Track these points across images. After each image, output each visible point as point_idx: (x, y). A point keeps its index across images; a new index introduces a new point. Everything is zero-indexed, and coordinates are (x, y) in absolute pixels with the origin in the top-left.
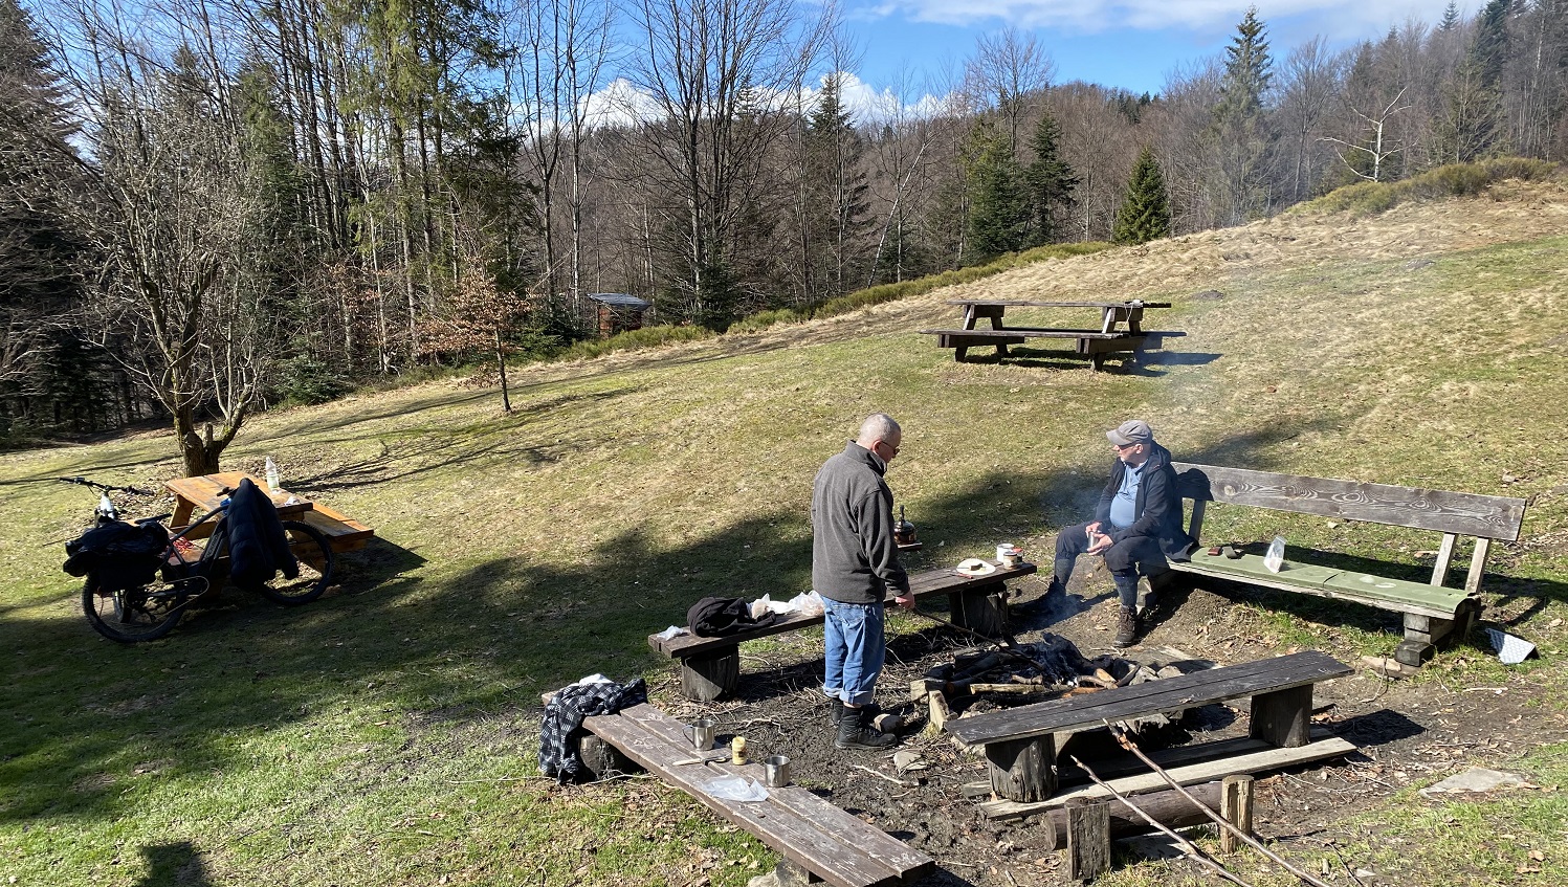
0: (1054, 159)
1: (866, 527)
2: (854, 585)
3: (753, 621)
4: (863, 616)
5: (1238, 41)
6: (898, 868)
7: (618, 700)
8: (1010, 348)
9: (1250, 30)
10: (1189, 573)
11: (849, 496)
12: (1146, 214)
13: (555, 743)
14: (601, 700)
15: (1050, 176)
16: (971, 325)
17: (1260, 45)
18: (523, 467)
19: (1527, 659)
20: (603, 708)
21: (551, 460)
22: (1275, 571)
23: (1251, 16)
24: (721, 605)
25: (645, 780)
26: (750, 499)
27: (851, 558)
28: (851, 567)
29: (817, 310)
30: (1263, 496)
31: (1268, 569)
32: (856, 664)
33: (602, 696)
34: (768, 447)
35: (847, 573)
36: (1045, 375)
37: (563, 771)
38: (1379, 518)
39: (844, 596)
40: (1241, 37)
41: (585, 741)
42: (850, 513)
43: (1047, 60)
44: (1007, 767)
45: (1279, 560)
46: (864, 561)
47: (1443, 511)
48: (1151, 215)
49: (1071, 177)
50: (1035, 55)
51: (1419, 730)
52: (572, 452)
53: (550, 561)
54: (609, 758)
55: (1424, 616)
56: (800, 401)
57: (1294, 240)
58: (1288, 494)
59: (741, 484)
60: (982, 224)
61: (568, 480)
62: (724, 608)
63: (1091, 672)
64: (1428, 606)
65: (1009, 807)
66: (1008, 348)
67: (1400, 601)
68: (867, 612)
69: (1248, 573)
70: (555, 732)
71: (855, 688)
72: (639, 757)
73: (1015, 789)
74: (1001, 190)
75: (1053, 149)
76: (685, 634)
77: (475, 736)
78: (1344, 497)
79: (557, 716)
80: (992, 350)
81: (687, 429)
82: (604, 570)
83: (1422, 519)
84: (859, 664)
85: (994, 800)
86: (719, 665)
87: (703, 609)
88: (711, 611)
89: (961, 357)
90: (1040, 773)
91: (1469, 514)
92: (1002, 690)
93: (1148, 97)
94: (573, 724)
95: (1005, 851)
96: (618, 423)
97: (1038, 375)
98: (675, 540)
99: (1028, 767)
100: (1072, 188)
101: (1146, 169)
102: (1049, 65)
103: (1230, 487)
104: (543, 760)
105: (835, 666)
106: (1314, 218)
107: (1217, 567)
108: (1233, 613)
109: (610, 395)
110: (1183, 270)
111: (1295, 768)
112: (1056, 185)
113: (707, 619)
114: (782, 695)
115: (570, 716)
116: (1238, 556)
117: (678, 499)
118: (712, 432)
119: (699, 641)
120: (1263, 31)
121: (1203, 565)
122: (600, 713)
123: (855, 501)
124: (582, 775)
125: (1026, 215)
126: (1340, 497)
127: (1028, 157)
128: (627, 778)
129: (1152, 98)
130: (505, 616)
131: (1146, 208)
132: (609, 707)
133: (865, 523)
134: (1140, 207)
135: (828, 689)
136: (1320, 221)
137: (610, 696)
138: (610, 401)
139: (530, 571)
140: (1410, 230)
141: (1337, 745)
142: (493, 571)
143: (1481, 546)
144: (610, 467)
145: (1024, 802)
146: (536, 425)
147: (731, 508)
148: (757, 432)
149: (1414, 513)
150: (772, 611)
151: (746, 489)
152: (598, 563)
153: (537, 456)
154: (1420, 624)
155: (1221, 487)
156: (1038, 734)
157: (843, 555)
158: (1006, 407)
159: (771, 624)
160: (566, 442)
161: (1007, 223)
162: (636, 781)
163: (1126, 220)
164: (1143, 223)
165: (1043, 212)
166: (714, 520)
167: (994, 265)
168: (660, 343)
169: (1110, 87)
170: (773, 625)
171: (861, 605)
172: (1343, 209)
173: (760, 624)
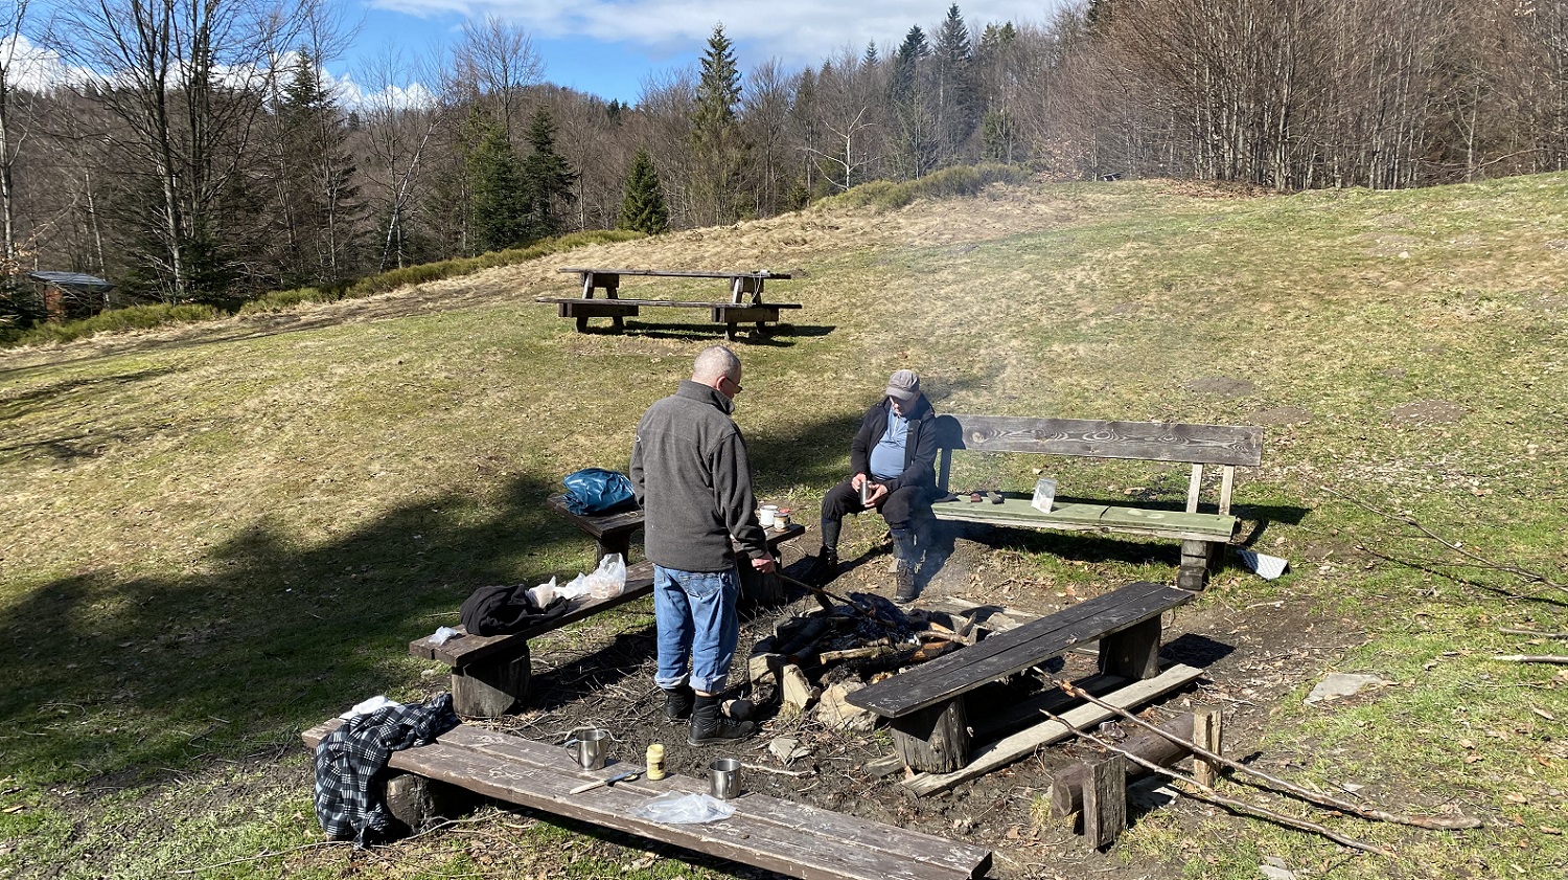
0: (551, 153)
1: (723, 478)
2: (709, 550)
3: (540, 611)
4: (720, 585)
5: (710, 54)
6: (963, 868)
7: (431, 725)
8: (625, 319)
9: (719, 45)
10: (957, 521)
11: (699, 442)
12: (647, 211)
13: (347, 794)
14: (410, 728)
15: (549, 169)
16: (590, 294)
17: (729, 60)
18: (46, 465)
19: (1283, 573)
20: (415, 737)
21: (87, 455)
22: (1047, 511)
23: (719, 32)
24: (504, 595)
25: (478, 824)
26: (395, 484)
27: (706, 520)
28: (706, 528)
29: (348, 289)
30: (1013, 440)
31: (1040, 511)
32: (712, 644)
33: (409, 722)
34: (388, 426)
35: (701, 536)
36: (679, 346)
37: (368, 829)
38: (1132, 454)
39: (698, 564)
40: (712, 51)
41: (393, 787)
42: (702, 463)
43: (535, 54)
44: (926, 737)
45: (1050, 502)
46: (720, 520)
47: (1191, 442)
48: (651, 213)
49: (569, 172)
50: (524, 48)
51: (1231, 649)
52: (116, 444)
53: (143, 574)
54: (427, 803)
55: (1201, 541)
56: (410, 374)
57: (838, 228)
58: (1038, 437)
59: (375, 467)
60: (486, 214)
61: (126, 476)
62: (507, 598)
63: (926, 627)
64: (1206, 531)
65: (932, 782)
66: (623, 319)
67: (1177, 529)
68: (723, 580)
69: (1020, 516)
70: (347, 779)
71: (712, 673)
72: (510, 791)
73: (937, 759)
74: (503, 179)
75: (549, 143)
76: (459, 636)
77: (179, 805)
78: (1095, 436)
79: (348, 758)
80: (608, 322)
81: (271, 410)
82: (234, 578)
83: (1172, 451)
84: (716, 643)
85: (910, 777)
86: (511, 669)
87: (483, 602)
88: (494, 602)
89: (582, 327)
90: (959, 738)
91: (1214, 444)
92: (851, 656)
93: (617, 104)
94: (374, 764)
95: (966, 830)
96: (169, 408)
97: (672, 346)
98: (316, 536)
99: (947, 732)
100: (571, 183)
101: (643, 168)
102: (538, 59)
103: (978, 434)
104: (328, 819)
105: (673, 652)
106: (844, 211)
107: (987, 513)
108: (996, 559)
109: (138, 377)
110: (750, 253)
111: (1159, 699)
112: (556, 181)
113: (492, 613)
114: (583, 696)
115: (370, 754)
116: (1001, 502)
117: (297, 489)
118: (308, 412)
119: (484, 642)
120: (730, 48)
121: (972, 512)
122: (411, 745)
123: (711, 446)
124: (394, 830)
125: (528, 209)
126: (1091, 436)
127: (525, 150)
128: (454, 824)
129: (620, 106)
130: (117, 648)
131: (646, 206)
132: (423, 734)
133: (721, 473)
134: (640, 204)
135: (664, 679)
136: (849, 213)
137: (420, 721)
138: (143, 384)
139: (125, 589)
140: (935, 223)
141: (1181, 673)
142: (65, 594)
143: (1228, 473)
144: (181, 458)
145: (945, 773)
146: (43, 415)
147: (374, 495)
148: (367, 410)
149: (1164, 446)
150: (562, 597)
151: (383, 473)
152: (221, 571)
153: (63, 451)
154: (1197, 550)
155: (970, 433)
156: (955, 694)
157: (694, 517)
158: (654, 377)
159: (563, 613)
160: (100, 432)
161: (513, 213)
162: (465, 826)
163: (628, 216)
164: (644, 221)
165: (545, 206)
166: (359, 509)
167: (538, 249)
168: (158, 324)
169: (581, 91)
170: (564, 613)
171: (717, 572)
172: (866, 204)
173: (552, 613)
